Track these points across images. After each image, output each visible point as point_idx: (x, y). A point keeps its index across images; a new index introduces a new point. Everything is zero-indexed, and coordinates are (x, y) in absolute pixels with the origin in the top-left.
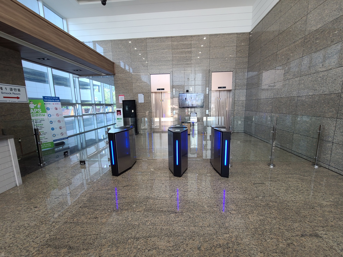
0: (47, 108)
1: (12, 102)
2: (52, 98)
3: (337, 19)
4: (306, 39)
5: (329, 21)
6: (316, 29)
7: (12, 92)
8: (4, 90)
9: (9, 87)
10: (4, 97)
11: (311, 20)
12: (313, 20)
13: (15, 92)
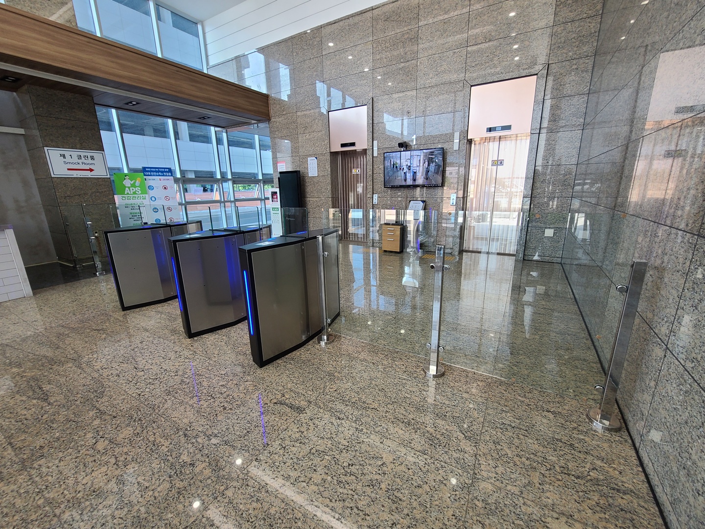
0: (149, 187)
1: (82, 177)
2: (157, 170)
7: (80, 161)
8: (68, 159)
9: (75, 153)
10: (69, 169)
13: (86, 161)
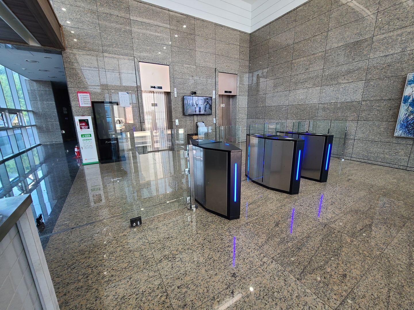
3: (357, 41)
4: (327, 53)
5: (350, 41)
6: (337, 46)
11: (332, 37)
12: (334, 38)
